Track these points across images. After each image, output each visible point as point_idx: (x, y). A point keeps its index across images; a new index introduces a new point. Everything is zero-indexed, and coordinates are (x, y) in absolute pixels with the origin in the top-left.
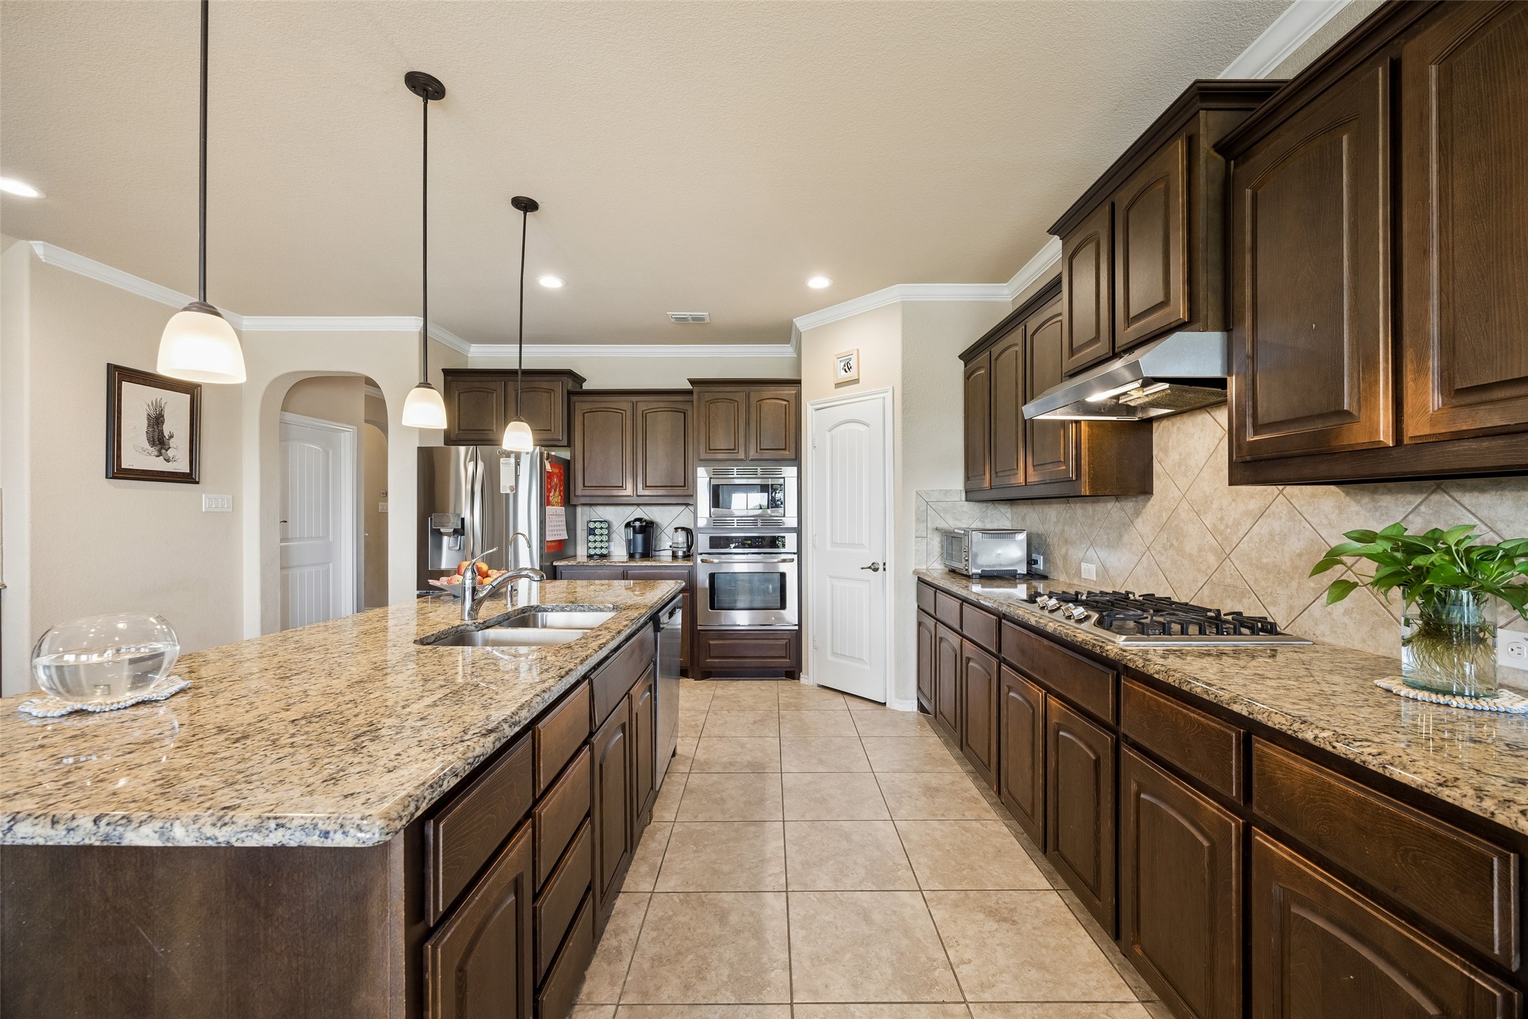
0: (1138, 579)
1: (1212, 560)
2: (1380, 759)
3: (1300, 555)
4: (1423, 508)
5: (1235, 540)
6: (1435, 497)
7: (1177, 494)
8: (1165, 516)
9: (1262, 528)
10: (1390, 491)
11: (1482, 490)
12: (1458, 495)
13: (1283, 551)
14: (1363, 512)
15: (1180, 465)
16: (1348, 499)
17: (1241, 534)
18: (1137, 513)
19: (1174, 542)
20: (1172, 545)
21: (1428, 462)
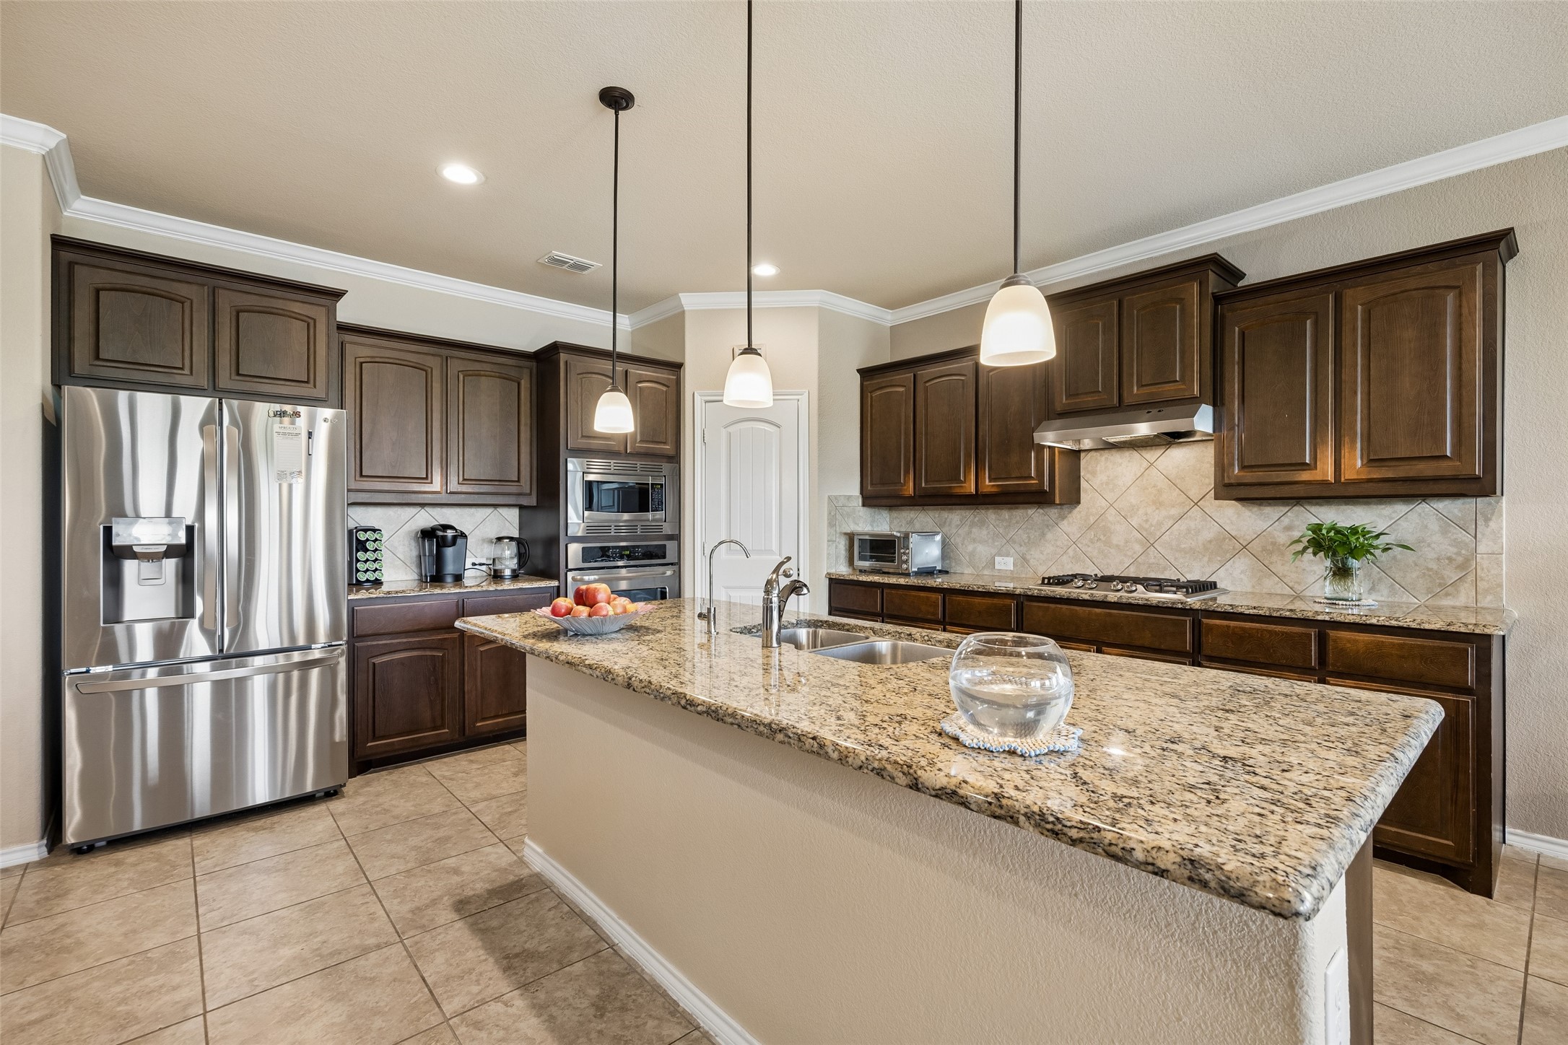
0: (1063, 566)
1: (1138, 548)
2: (1417, 622)
3: (1210, 542)
4: (1289, 514)
5: (1159, 534)
6: (1296, 508)
7: (1104, 503)
8: (1092, 520)
9: (1182, 526)
10: (1270, 505)
11: (1321, 505)
12: (1308, 507)
13: (1197, 539)
14: (1254, 516)
15: (1107, 484)
16: (1244, 508)
17: (1163, 530)
18: (1063, 518)
19: (1102, 537)
20: (1099, 539)
21: (1351, 491)
